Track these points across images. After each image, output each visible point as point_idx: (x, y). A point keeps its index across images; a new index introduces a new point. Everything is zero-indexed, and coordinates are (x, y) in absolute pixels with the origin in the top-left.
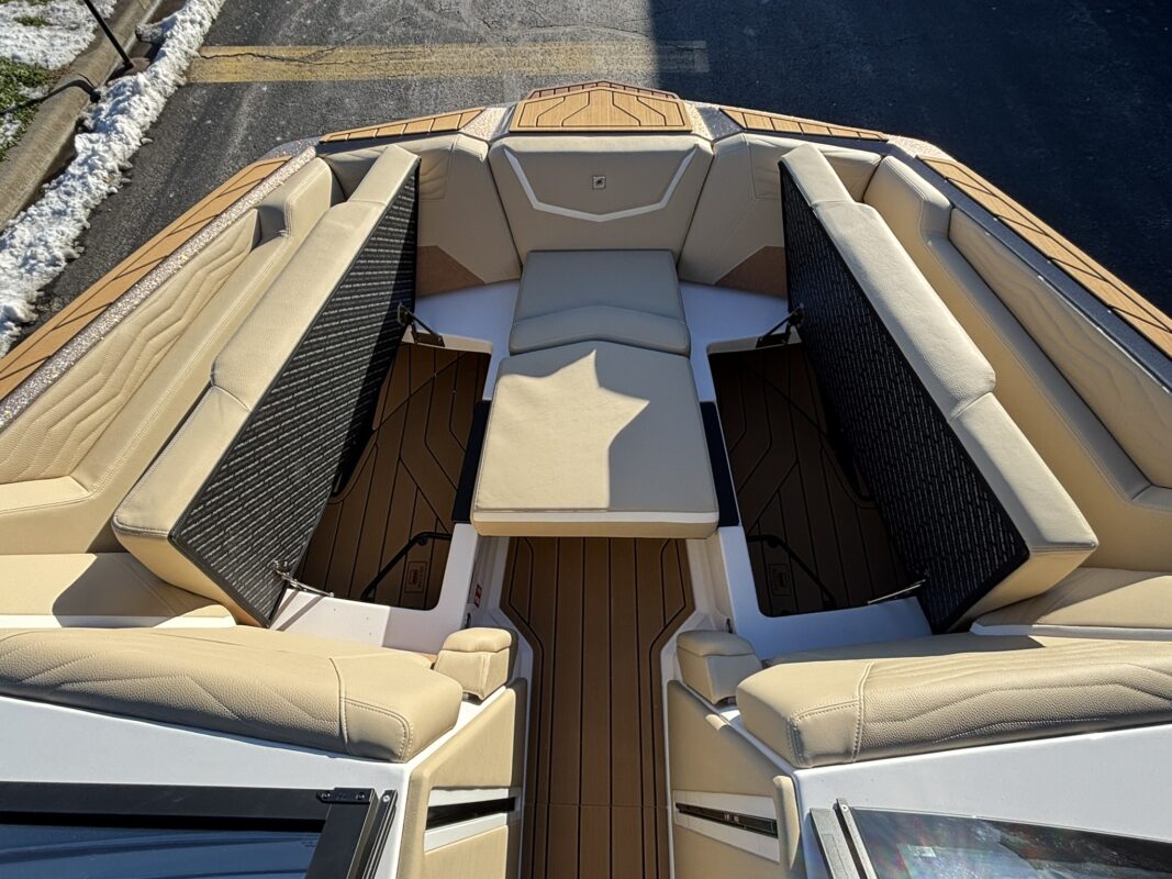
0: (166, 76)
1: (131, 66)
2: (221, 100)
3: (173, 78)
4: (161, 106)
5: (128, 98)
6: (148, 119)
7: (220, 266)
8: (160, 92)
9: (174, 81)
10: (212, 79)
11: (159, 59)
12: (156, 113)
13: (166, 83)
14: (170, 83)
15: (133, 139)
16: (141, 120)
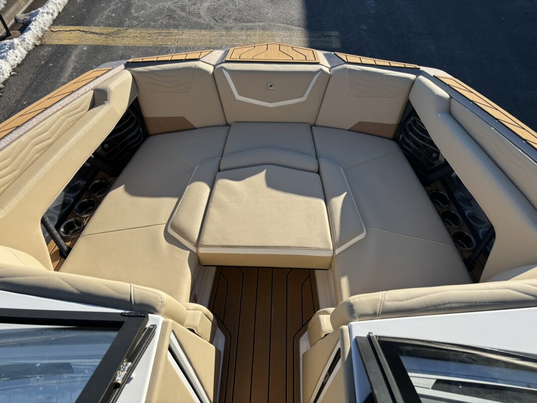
0: (29, 40)
1: (10, 35)
2: (60, 53)
3: (33, 41)
4: (24, 56)
5: (7, 51)
6: (16, 62)
7: (73, 115)
8: (25, 49)
9: (33, 43)
10: (56, 42)
11: (27, 31)
12: (21, 59)
13: (28, 44)
14: (31, 44)
15: (7, 72)
16: (12, 63)
